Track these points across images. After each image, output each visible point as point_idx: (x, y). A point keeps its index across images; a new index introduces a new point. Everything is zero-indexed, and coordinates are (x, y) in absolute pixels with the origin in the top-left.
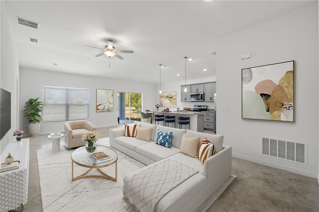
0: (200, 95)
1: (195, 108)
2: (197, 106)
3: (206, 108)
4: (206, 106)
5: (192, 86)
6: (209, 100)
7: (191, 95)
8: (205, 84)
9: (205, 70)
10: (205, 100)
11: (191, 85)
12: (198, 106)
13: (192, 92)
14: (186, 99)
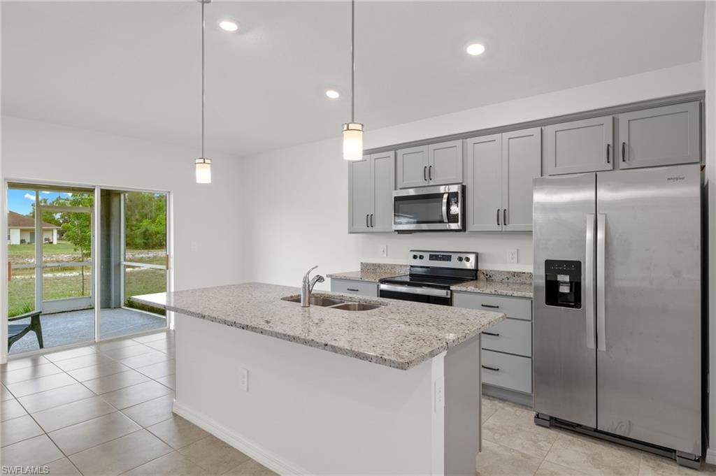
0: (445, 200)
1: (418, 262)
2: (426, 256)
3: (470, 265)
4: (472, 257)
5: (400, 152)
6: (493, 226)
7: (397, 199)
8: (470, 141)
9: (476, 49)
10: (470, 227)
11: (395, 148)
12: (433, 257)
13: (399, 186)
14: (370, 220)
